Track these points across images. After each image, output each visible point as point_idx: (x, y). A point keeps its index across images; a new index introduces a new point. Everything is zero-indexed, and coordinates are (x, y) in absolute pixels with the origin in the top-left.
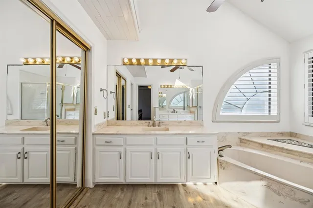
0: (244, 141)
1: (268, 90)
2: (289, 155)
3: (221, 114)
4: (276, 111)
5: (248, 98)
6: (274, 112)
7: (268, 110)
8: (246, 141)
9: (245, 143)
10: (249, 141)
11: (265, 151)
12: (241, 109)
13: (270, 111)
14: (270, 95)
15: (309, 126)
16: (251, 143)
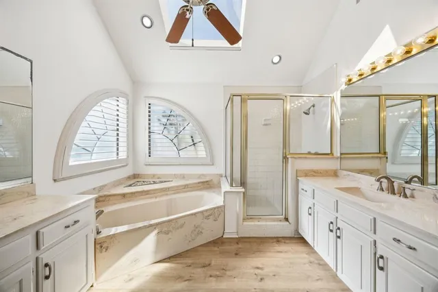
0: (101, 199)
1: (116, 128)
2: (147, 196)
3: (70, 164)
4: (125, 154)
5: (99, 137)
6: (123, 155)
7: (116, 153)
8: (104, 198)
9: (104, 201)
10: (110, 196)
11: (129, 201)
12: (91, 153)
13: (118, 154)
14: (118, 135)
15: (149, 165)
16: (111, 198)
